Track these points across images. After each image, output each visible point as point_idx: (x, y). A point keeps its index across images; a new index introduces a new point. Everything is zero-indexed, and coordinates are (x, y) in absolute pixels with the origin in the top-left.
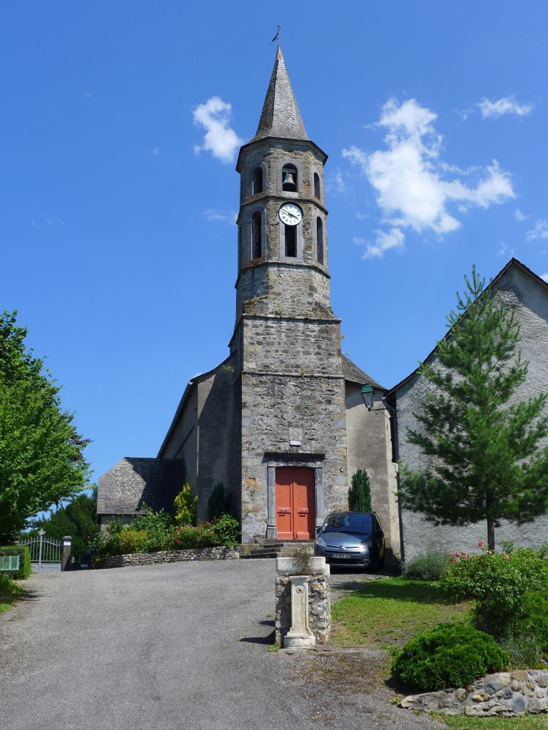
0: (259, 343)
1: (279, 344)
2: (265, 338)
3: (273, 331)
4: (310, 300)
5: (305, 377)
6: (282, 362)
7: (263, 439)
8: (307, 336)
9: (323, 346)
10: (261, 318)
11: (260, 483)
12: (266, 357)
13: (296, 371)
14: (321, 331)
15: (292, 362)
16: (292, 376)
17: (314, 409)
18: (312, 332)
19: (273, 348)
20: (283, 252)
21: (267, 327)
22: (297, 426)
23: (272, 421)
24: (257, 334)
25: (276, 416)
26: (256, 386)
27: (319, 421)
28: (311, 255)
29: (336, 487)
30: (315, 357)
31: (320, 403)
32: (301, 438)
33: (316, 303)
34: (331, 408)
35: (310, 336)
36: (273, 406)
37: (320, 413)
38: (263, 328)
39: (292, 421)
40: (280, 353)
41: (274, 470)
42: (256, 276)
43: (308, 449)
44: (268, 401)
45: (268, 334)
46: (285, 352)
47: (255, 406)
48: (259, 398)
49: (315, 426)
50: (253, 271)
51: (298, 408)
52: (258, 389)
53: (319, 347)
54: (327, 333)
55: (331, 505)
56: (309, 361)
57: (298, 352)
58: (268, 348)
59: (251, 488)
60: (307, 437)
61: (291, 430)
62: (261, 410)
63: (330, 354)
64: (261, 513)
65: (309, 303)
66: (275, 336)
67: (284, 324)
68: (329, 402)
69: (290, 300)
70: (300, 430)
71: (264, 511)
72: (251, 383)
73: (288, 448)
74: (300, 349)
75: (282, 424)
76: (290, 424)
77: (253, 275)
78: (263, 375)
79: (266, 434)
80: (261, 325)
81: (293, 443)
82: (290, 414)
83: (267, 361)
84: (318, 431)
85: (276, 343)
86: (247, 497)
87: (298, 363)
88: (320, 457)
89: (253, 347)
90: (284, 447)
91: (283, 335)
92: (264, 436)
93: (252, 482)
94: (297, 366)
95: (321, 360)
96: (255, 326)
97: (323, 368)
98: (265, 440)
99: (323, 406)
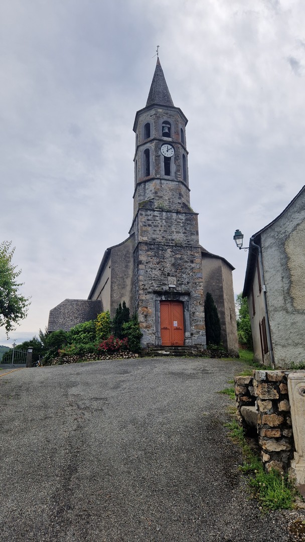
0: (149, 225)
1: (161, 226)
2: (153, 223)
3: (157, 218)
4: (180, 201)
5: (178, 246)
6: (163, 237)
7: (152, 283)
8: (178, 222)
9: (188, 229)
10: (151, 210)
11: (150, 310)
12: (153, 234)
13: (172, 243)
14: (187, 220)
15: (169, 237)
16: (170, 246)
17: (183, 265)
18: (181, 220)
19: (158, 229)
20: (163, 172)
21: (154, 216)
22: (173, 276)
23: (157, 273)
24: (148, 220)
25: (160, 269)
26: (148, 251)
27: (186, 273)
28: (179, 175)
29: (197, 313)
30: (183, 235)
31: (186, 262)
32: (175, 283)
33: (184, 203)
34: (193, 265)
35: (180, 222)
36: (158, 263)
37: (186, 268)
38: (151, 217)
39: (170, 272)
40: (162, 232)
41: (159, 302)
42: (147, 186)
43: (181, 289)
44: (155, 260)
45: (154, 220)
46: (165, 231)
47: (147, 263)
48: (149, 258)
49: (184, 276)
50: (145, 184)
51: (173, 265)
52: (149, 253)
53: (185, 229)
54: (190, 221)
55: (194, 324)
56: (179, 237)
57: (173, 232)
58: (155, 228)
59: (145, 314)
60: (179, 282)
61: (169, 278)
62: (151, 265)
63: (192, 234)
64: (152, 329)
65: (179, 203)
66: (159, 222)
67: (164, 214)
68: (192, 262)
69: (168, 201)
70: (175, 278)
71: (153, 327)
72: (144, 249)
73: (167, 288)
74: (174, 230)
75: (163, 275)
76: (169, 274)
77: (145, 186)
78: (152, 244)
79: (154, 280)
80: (151, 215)
81: (170, 286)
82: (168, 267)
83: (154, 236)
84: (185, 279)
85: (159, 226)
86: (143, 319)
87: (173, 238)
88: (188, 294)
89: (146, 228)
90: (166, 288)
91: (164, 221)
93: (145, 309)
94: (173, 240)
95: (186, 236)
96: (147, 215)
97: (188, 242)
98: (154, 284)
99: (189, 264)
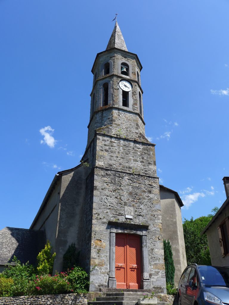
0: (106, 151)
1: (119, 153)
2: (110, 148)
3: (115, 145)
4: (137, 131)
5: (135, 174)
6: (120, 164)
7: (107, 212)
8: (135, 150)
9: (145, 158)
10: (108, 136)
11: (104, 244)
12: (111, 159)
13: (129, 171)
14: (144, 149)
15: (127, 165)
16: (127, 173)
17: (141, 195)
18: (139, 149)
19: (114, 155)
20: (121, 103)
21: (111, 142)
22: (130, 206)
23: (113, 201)
24: (105, 145)
25: (116, 198)
26: (103, 176)
27: (144, 204)
28: (137, 108)
29: (156, 250)
30: (140, 164)
31: (144, 192)
32: (132, 213)
33: (140, 134)
34: (151, 196)
35: (138, 151)
36: (114, 191)
37: (144, 199)
38: (109, 142)
39: (127, 201)
40: (119, 158)
41: (114, 235)
42: (104, 115)
43: (138, 221)
44: (111, 187)
45: (112, 146)
46: (122, 158)
47: (102, 189)
48: (105, 184)
49: (142, 206)
50: (102, 113)
51: (130, 194)
52: (105, 179)
53: (143, 158)
54: (147, 151)
55: (153, 263)
56: (137, 166)
57: (130, 159)
58: (112, 154)
59: (98, 248)
60: (136, 213)
61: (126, 207)
62: (107, 192)
63: (149, 163)
64: (105, 267)
65: (136, 133)
66: (116, 148)
67: (122, 142)
68: (150, 192)
69: (125, 130)
70: (132, 208)
71: (107, 265)
72: (100, 174)
73: (124, 220)
74: (132, 158)
75: (120, 203)
76: (125, 204)
77: (102, 115)
78: (109, 170)
79: (109, 209)
80: (108, 140)
81: (127, 216)
82: (125, 197)
83: (111, 162)
84: (144, 210)
85: (117, 152)
86: (95, 254)
87: (131, 166)
88: (145, 228)
89: (102, 152)
90: (122, 219)
91: (121, 148)
92: (108, 211)
93: (99, 243)
94: (130, 168)
95: (144, 166)
96: (103, 140)
97: (146, 171)
98: (109, 213)
99: (147, 194)
